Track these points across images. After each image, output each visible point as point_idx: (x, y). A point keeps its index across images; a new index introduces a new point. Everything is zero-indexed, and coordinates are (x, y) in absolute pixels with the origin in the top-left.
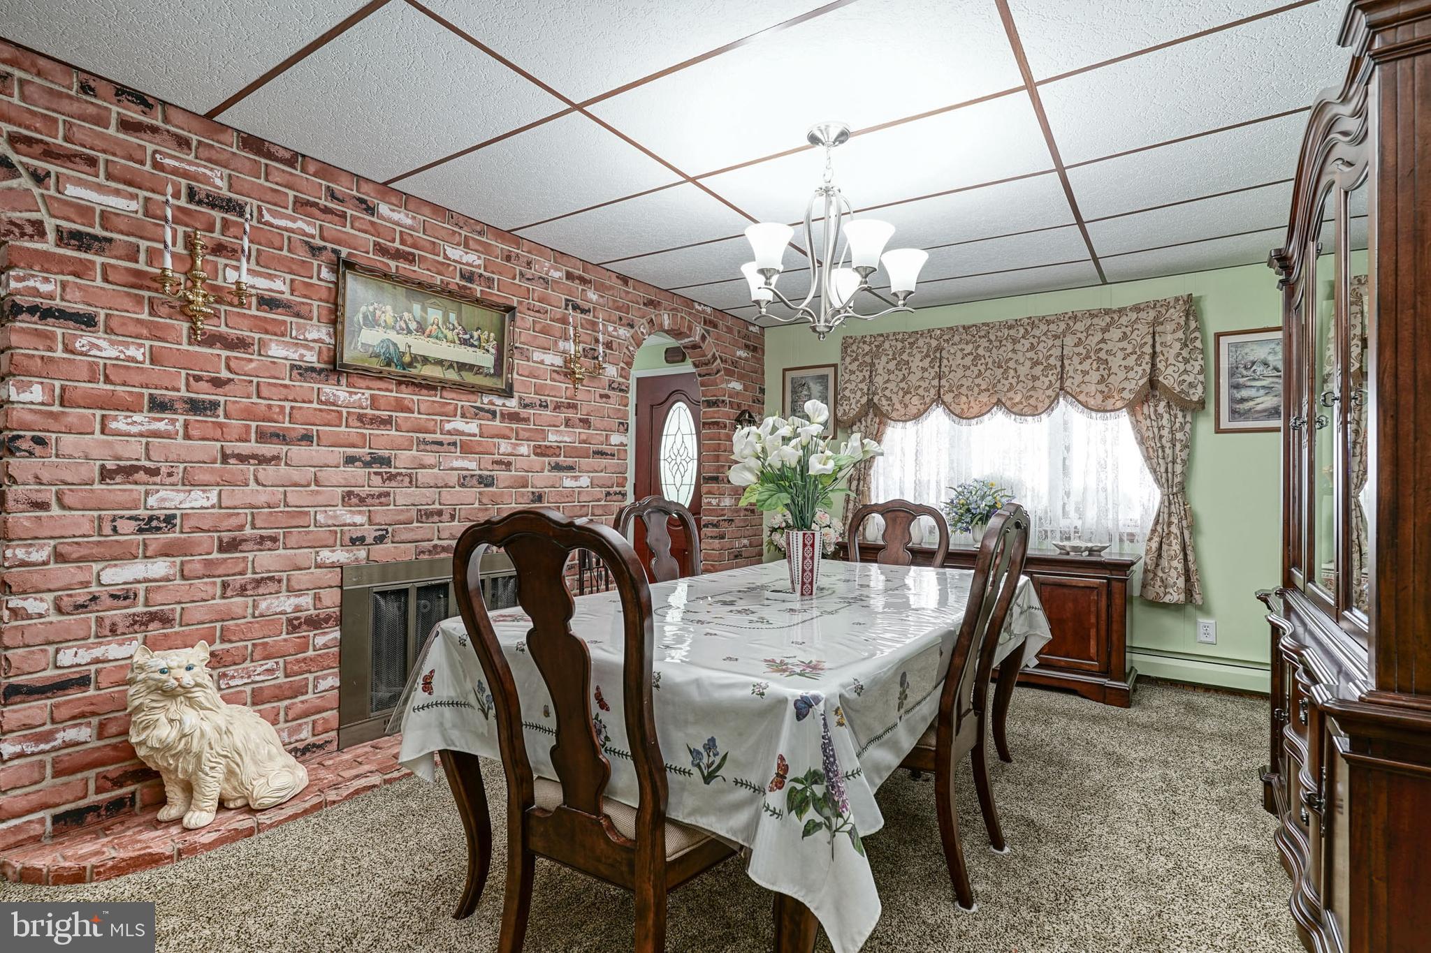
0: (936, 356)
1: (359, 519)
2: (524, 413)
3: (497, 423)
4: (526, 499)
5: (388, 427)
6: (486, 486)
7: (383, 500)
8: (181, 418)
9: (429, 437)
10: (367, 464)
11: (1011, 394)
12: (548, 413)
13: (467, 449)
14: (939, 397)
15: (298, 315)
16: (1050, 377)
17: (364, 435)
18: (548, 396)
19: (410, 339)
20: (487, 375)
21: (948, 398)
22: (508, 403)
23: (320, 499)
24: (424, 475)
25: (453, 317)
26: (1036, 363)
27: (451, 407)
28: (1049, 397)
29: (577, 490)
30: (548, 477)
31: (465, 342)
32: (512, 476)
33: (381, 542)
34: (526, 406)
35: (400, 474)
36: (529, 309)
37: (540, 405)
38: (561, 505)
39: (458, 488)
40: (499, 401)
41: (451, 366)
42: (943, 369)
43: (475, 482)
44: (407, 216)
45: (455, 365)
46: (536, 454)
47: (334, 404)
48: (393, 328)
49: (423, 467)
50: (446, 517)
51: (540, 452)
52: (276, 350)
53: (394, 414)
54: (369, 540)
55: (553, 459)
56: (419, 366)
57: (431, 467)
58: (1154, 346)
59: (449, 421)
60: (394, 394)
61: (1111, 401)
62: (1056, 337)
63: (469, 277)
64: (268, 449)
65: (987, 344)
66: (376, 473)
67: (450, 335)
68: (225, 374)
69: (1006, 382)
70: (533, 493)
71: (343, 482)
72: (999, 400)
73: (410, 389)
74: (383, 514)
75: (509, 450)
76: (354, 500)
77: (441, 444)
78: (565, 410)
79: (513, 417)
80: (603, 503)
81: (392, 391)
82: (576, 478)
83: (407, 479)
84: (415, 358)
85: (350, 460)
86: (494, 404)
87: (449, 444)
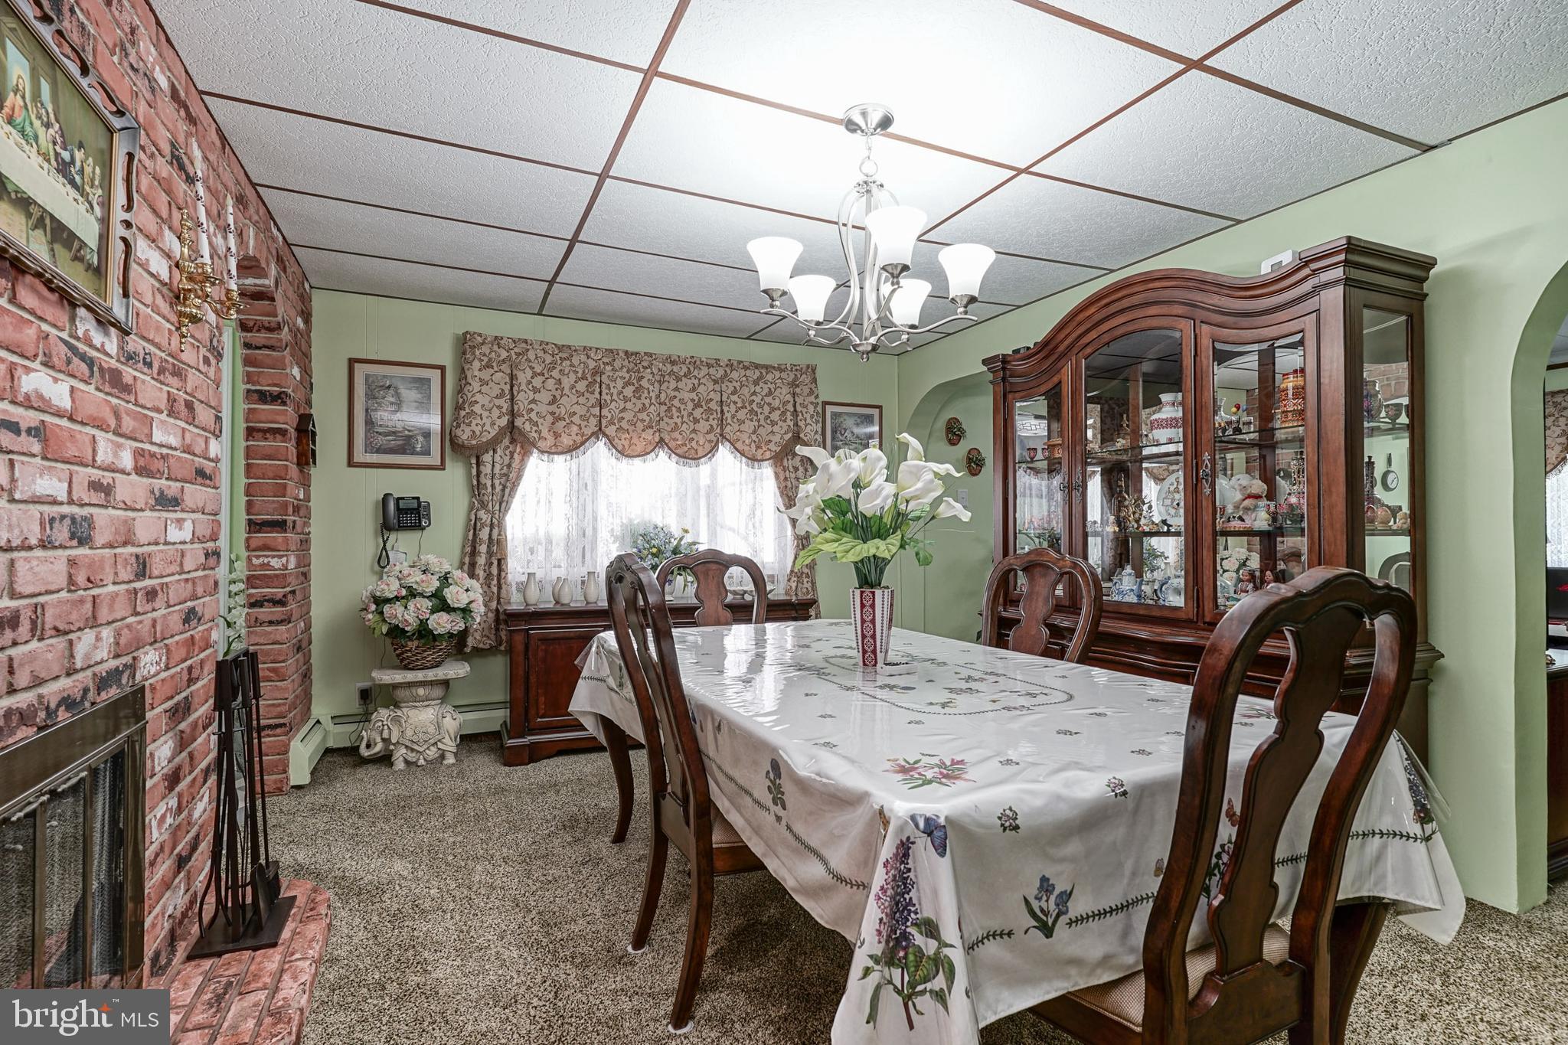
0: (595, 378)
11: (676, 435)
14: (600, 429)
16: (711, 422)
21: (611, 430)
26: (697, 405)
28: (710, 441)
42: (604, 396)
58: (795, 406)
61: (760, 451)
62: (716, 382)
65: (650, 377)
69: (670, 421)
72: (662, 440)
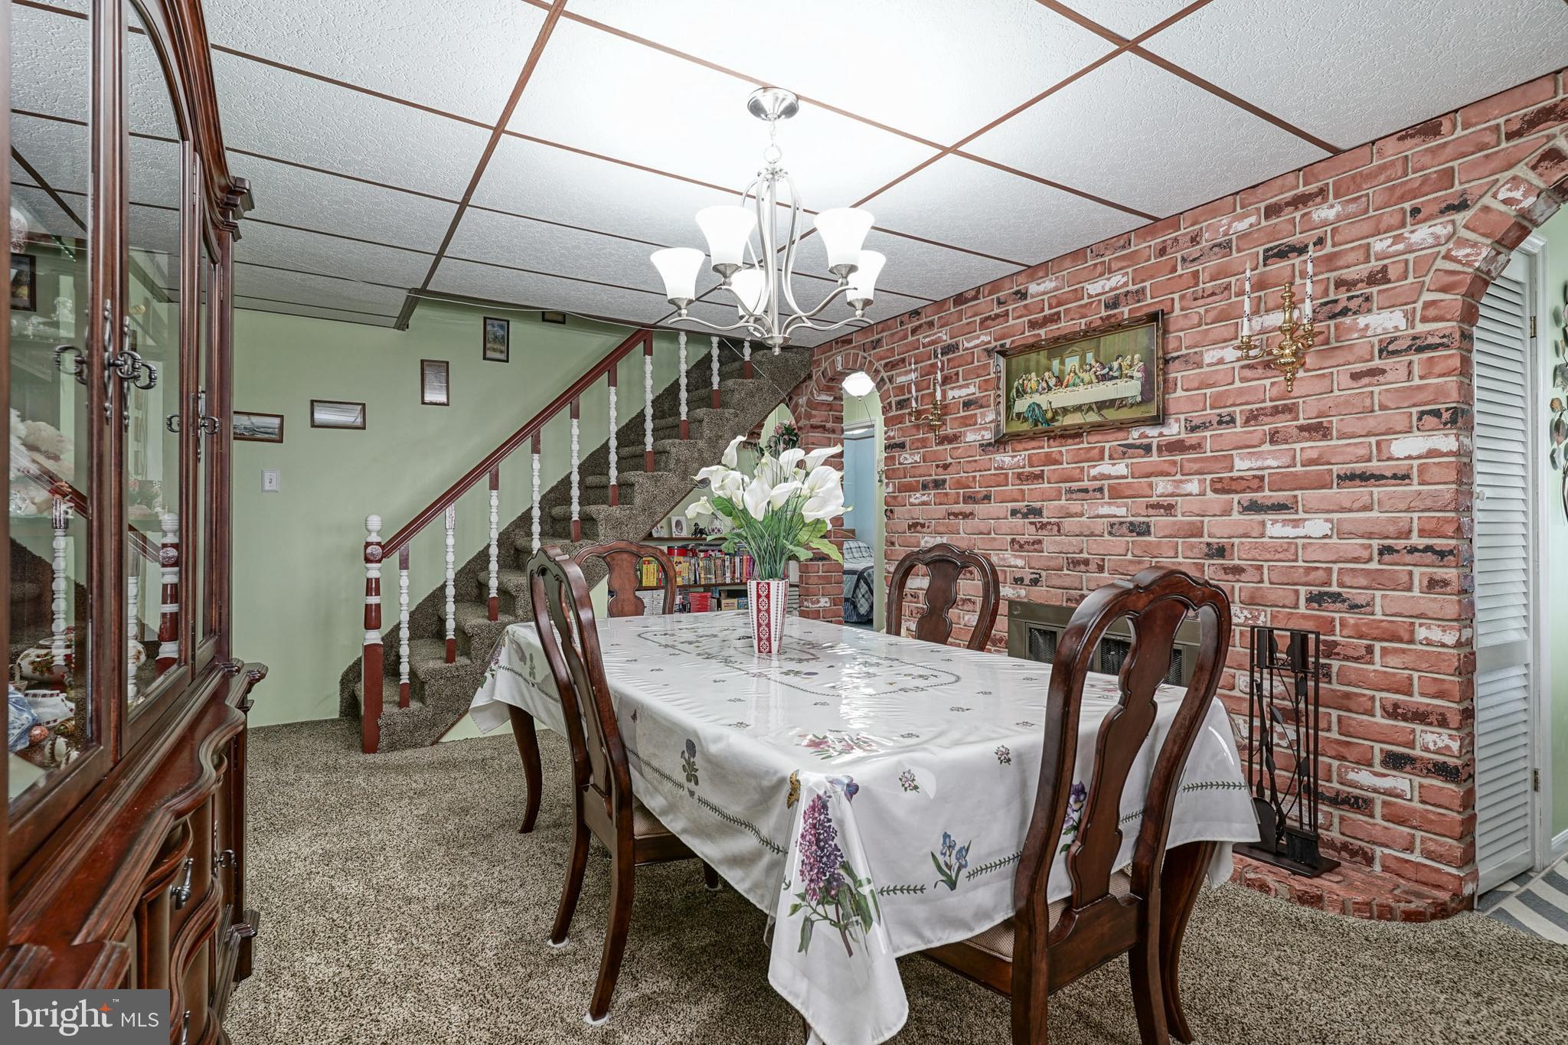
1: (1020, 563)
2: (1193, 438)
3: (1155, 458)
4: (1196, 552)
5: (1040, 481)
6: (1139, 534)
7: (1036, 546)
8: (933, 492)
9: (1075, 485)
10: (1025, 516)
12: (1239, 429)
13: (1116, 494)
15: (981, 407)
17: (1022, 491)
18: (1233, 405)
19: (1051, 396)
20: (1132, 405)
22: (1166, 431)
23: (996, 545)
24: (1068, 524)
25: (1090, 357)
27: (1096, 451)
29: (1300, 542)
30: (1236, 522)
31: (1103, 378)
32: (1175, 523)
33: (1036, 585)
34: (1193, 429)
35: (1049, 523)
36: (1195, 299)
37: (1220, 423)
38: (1266, 565)
39: (1107, 537)
40: (1153, 432)
41: (1090, 409)
43: (1124, 529)
44: (1051, 280)
45: (1094, 406)
46: (1215, 491)
47: (1002, 469)
48: (1037, 391)
49: (1071, 516)
50: (1093, 567)
51: (1222, 487)
52: (971, 437)
53: (1046, 468)
54: (1027, 581)
55: (1247, 496)
56: (1060, 418)
57: (1076, 515)
59: (1095, 466)
60: (1046, 450)
63: (1113, 304)
64: (967, 508)
66: (1031, 523)
67: (1086, 376)
68: (950, 460)
70: (1208, 544)
71: (1009, 531)
73: (1058, 442)
74: (1039, 559)
75: (1170, 489)
76: (1016, 546)
77: (1086, 491)
78: (1266, 419)
79: (1176, 447)
80: (1374, 565)
81: (1043, 448)
82: (1296, 523)
83: (1055, 528)
84: (1056, 413)
85: (1014, 513)
86: (1147, 437)
87: (1094, 490)
